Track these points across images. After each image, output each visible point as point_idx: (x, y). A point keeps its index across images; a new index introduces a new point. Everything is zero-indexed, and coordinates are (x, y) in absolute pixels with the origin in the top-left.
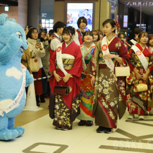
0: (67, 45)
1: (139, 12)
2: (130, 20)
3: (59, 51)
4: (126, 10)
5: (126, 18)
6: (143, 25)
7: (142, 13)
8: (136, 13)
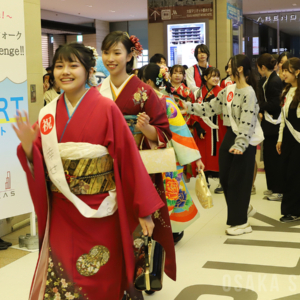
0: (71, 109)
1: (275, 30)
2: (262, 44)
3: (49, 131)
4: (256, 29)
5: (256, 41)
6: (282, 50)
7: (281, 32)
8: (270, 33)
